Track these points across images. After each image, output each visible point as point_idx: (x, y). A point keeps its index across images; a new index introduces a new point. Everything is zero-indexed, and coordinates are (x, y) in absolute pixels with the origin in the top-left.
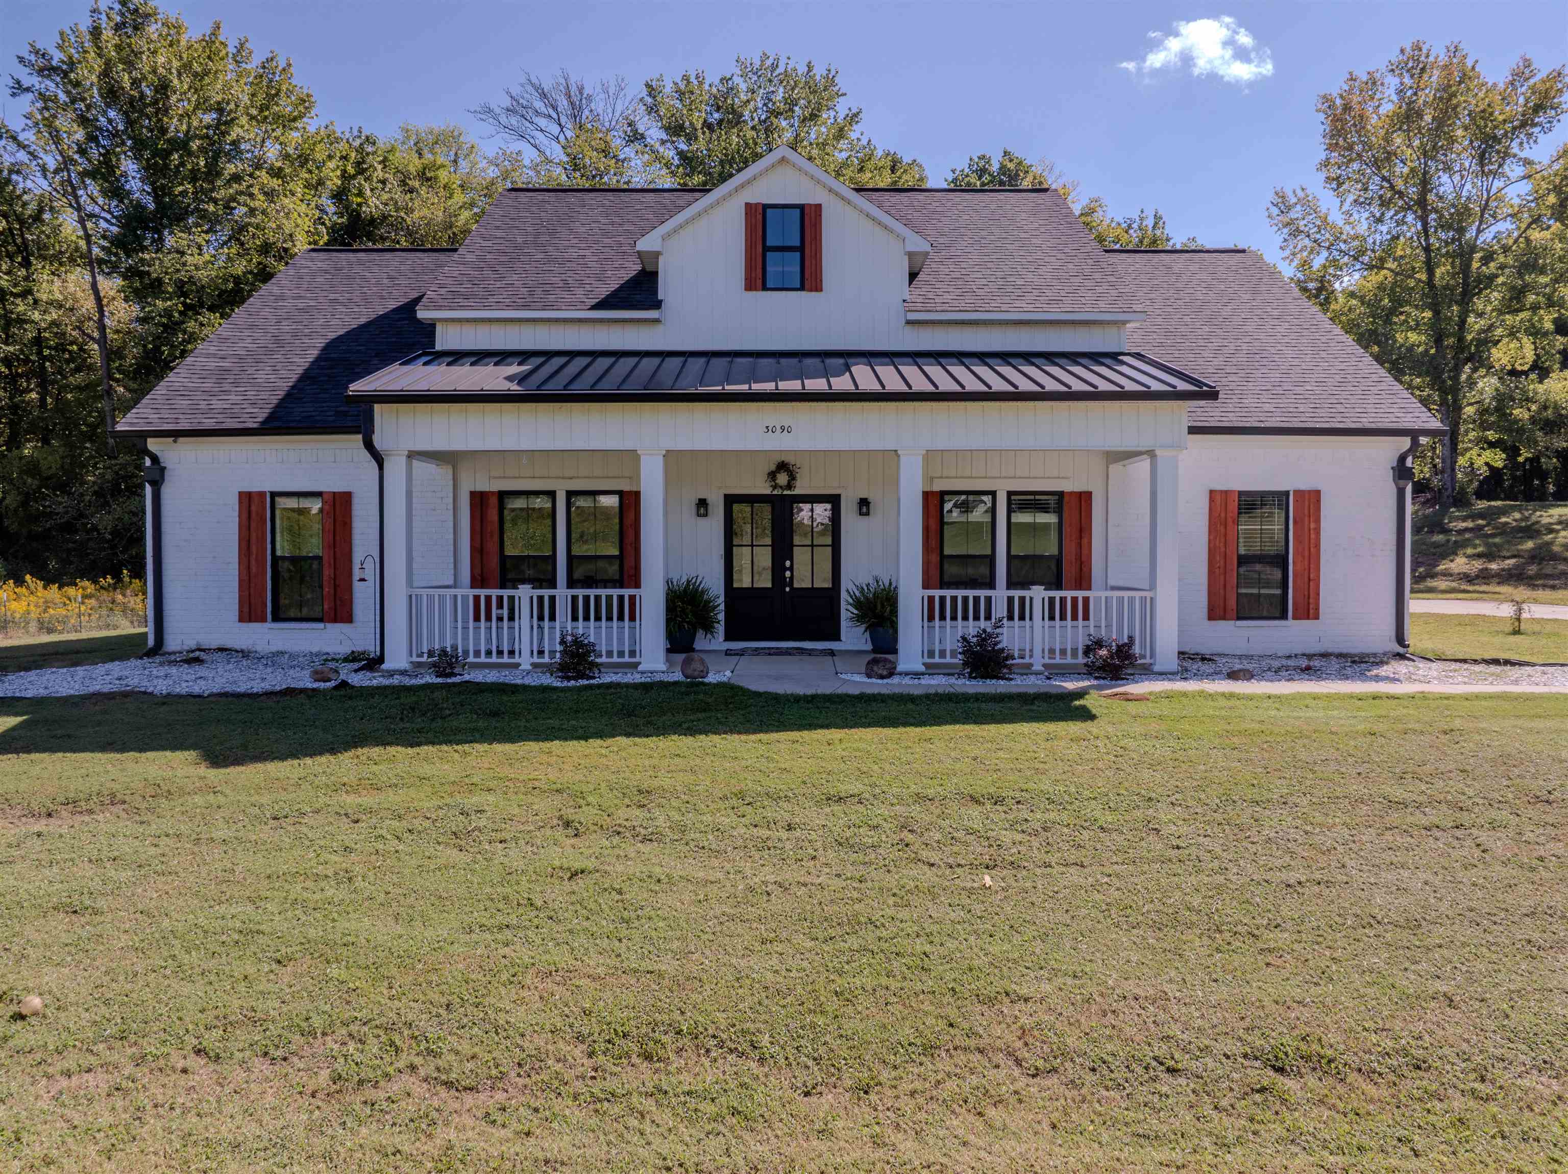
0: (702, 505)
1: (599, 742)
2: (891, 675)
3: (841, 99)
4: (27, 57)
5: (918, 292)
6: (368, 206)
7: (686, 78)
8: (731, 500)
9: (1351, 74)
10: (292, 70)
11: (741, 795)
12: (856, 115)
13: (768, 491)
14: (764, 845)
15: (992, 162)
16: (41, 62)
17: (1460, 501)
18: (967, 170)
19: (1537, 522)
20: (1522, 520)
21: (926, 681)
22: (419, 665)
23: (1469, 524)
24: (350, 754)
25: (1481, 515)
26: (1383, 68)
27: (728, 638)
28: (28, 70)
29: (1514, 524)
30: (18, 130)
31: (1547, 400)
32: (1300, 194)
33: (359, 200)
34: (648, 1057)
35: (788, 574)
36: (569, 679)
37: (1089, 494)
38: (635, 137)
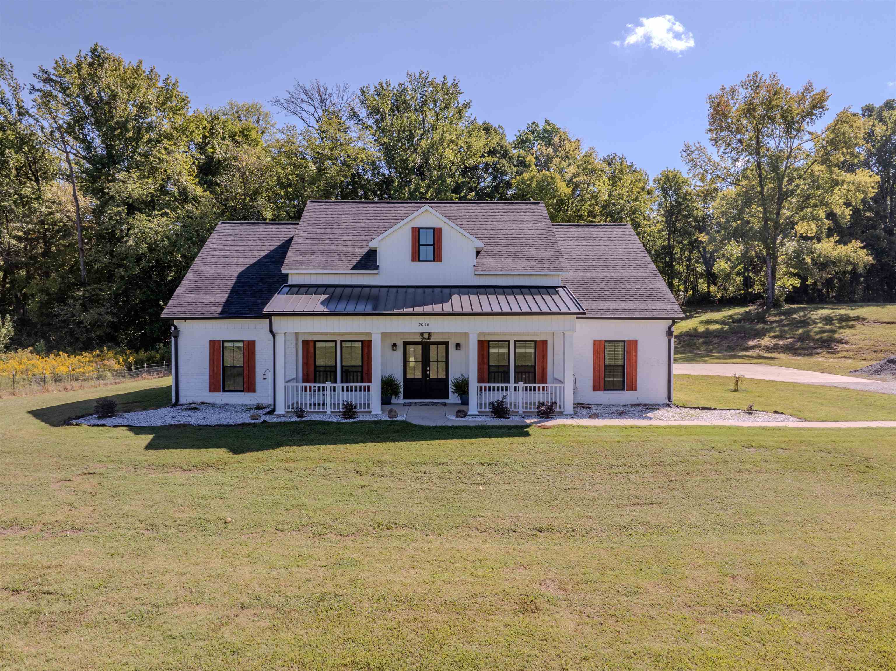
0: (394, 345)
1: (362, 445)
2: (465, 417)
3: (460, 95)
4: (38, 74)
5: (480, 261)
6: (217, 154)
7: (381, 84)
8: (405, 344)
9: (723, 86)
10: (178, 84)
11: (410, 463)
12: (468, 104)
13: (420, 340)
14: (417, 478)
15: (539, 125)
16: (45, 76)
17: (776, 305)
18: (526, 130)
19: (810, 318)
20: (803, 316)
21: (478, 419)
22: (287, 412)
23: (777, 319)
24: (279, 449)
25: (784, 314)
26: (739, 84)
27: (405, 398)
28: (38, 80)
29: (799, 318)
30: (29, 108)
31: (821, 253)
32: (698, 145)
33: (212, 150)
34: (388, 529)
35: (428, 372)
36: (347, 418)
37: (547, 341)
38: (353, 115)
